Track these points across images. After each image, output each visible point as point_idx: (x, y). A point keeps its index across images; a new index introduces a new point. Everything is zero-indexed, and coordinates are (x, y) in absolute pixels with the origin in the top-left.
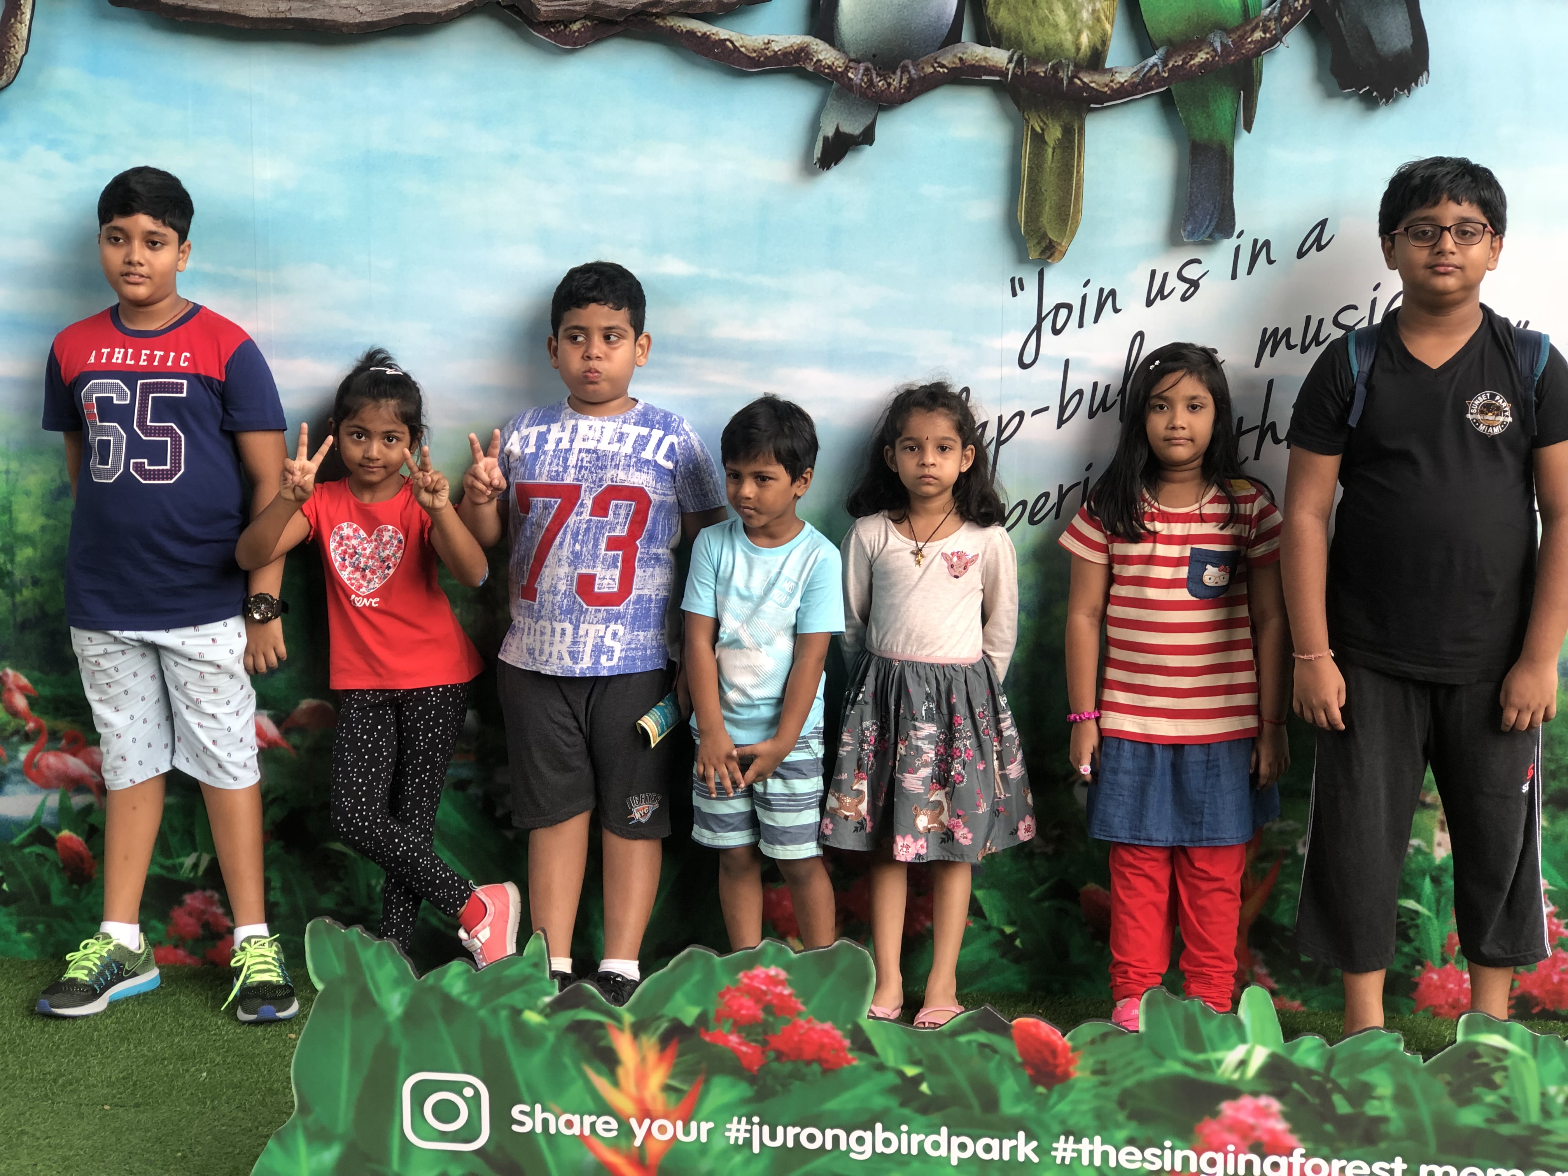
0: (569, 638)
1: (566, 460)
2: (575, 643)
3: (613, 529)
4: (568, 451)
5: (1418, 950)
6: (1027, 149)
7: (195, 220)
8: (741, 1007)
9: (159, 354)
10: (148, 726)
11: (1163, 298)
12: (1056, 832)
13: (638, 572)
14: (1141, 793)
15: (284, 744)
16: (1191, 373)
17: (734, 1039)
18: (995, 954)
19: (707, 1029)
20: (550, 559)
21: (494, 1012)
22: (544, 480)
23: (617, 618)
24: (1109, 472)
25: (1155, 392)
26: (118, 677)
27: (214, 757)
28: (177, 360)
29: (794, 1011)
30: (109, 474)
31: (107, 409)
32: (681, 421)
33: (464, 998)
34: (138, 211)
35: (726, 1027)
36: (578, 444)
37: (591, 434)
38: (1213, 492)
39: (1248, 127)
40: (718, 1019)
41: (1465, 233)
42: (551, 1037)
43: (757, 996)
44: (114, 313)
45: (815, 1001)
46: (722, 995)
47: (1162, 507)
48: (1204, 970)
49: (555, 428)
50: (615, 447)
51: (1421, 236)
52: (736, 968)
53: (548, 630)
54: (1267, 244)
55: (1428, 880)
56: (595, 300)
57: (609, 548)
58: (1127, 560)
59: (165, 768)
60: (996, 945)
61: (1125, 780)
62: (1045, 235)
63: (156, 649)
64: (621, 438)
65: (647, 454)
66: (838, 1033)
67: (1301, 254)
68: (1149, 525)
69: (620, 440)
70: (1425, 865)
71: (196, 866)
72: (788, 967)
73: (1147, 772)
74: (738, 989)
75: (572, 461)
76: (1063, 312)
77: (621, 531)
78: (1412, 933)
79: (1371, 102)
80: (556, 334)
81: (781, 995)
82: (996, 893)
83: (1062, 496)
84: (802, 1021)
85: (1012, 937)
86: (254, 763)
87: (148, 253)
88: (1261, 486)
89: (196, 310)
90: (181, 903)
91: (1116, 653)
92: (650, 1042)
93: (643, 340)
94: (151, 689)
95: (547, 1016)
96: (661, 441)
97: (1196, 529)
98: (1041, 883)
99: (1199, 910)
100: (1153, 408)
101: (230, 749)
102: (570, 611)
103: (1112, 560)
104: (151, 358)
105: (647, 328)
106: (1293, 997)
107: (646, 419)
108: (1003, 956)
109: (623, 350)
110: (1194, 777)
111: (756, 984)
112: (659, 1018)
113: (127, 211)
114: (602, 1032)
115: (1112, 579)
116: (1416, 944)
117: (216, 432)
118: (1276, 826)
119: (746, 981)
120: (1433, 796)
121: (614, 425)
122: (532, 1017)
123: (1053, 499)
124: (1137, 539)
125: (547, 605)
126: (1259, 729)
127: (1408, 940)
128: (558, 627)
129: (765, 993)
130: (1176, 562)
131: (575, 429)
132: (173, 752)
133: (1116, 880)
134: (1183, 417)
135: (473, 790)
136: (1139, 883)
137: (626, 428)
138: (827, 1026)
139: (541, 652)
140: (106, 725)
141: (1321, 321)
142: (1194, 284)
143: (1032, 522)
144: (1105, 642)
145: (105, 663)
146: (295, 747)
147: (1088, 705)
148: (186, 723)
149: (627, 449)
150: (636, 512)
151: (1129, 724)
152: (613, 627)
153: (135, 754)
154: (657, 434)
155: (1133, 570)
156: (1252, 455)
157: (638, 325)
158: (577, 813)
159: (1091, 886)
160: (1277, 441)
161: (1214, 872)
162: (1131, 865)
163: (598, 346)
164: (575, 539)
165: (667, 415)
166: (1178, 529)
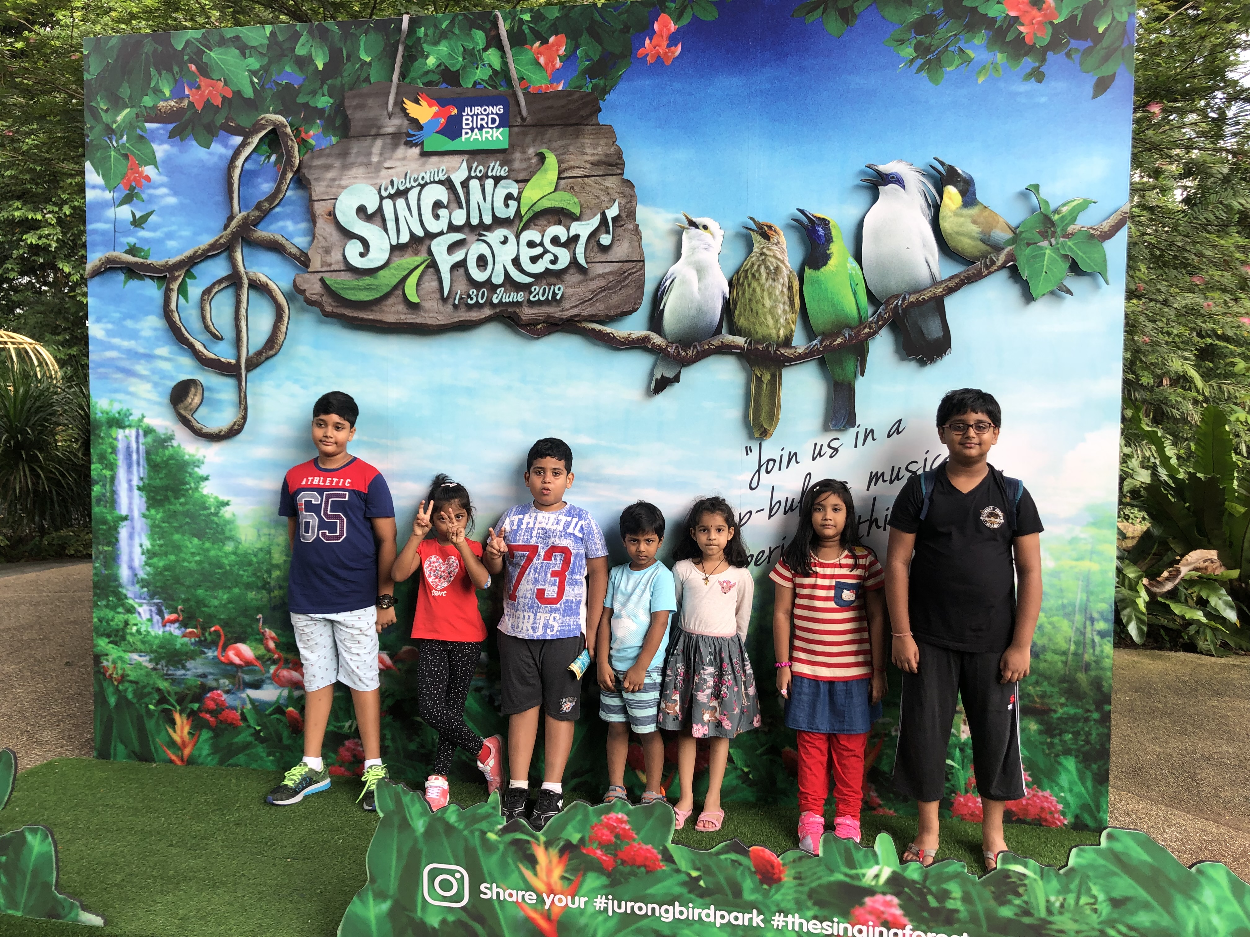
0: (531, 620)
1: (531, 533)
2: (534, 623)
3: (554, 567)
4: (532, 528)
5: (953, 786)
6: (754, 385)
7: (358, 418)
8: (603, 835)
9: (335, 480)
10: (326, 660)
11: (821, 456)
12: (769, 721)
13: (567, 588)
14: (813, 706)
15: (394, 668)
16: (834, 493)
17: (599, 852)
18: (739, 782)
19: (584, 845)
20: (523, 581)
21: (472, 832)
22: (521, 543)
23: (556, 610)
24: (793, 542)
25: (816, 502)
26: (312, 636)
27: (357, 675)
28: (344, 483)
29: (631, 838)
30: (310, 537)
31: (310, 506)
32: (587, 513)
33: (456, 825)
34: (332, 413)
35: (595, 846)
36: (537, 526)
37: (543, 520)
38: (846, 552)
39: (862, 374)
40: (591, 840)
41: (980, 427)
42: (501, 847)
43: (612, 829)
44: (315, 461)
45: (643, 833)
46: (593, 828)
47: (821, 560)
48: (846, 797)
49: (527, 516)
50: (555, 527)
51: (958, 429)
52: (600, 813)
53: (522, 616)
54: (872, 431)
55: (958, 750)
56: (549, 455)
57: (552, 576)
58: (803, 586)
59: (334, 681)
60: (739, 777)
61: (805, 698)
62: (762, 426)
63: (332, 622)
64: (558, 522)
65: (570, 530)
66: (655, 851)
67: (889, 436)
68: (814, 569)
69: (557, 524)
70: (956, 742)
71: (350, 727)
72: (628, 814)
73: (816, 695)
74: (601, 825)
75: (534, 534)
76: (771, 463)
77: (558, 568)
78: (950, 777)
79: (923, 363)
80: (529, 471)
81: (624, 829)
82: (740, 751)
83: (771, 552)
84: (635, 843)
85: (747, 774)
86: (377, 678)
87: (335, 432)
88: (870, 551)
89: (355, 459)
90: (343, 745)
91: (798, 633)
92: (554, 852)
93: (570, 476)
94: (329, 642)
95: (499, 836)
96: (577, 523)
97: (838, 571)
98: (762, 746)
99: (843, 766)
100: (815, 510)
101: (365, 671)
102: (532, 607)
103: (796, 586)
104: (332, 482)
105: (573, 470)
106: (890, 809)
107: (570, 513)
108: (743, 783)
109: (561, 479)
110: (840, 697)
111: (611, 822)
112: (559, 839)
113: (327, 412)
114: (528, 846)
115: (795, 595)
116: (952, 782)
117: (362, 518)
118: (881, 720)
119: (605, 820)
120: (960, 707)
121: (554, 516)
122: (492, 836)
123: (767, 554)
124: (808, 575)
125: (522, 604)
126: (872, 673)
127: (948, 780)
128: (526, 614)
129: (615, 827)
130: (829, 588)
131: (536, 518)
132: (338, 672)
133: (800, 747)
134: (830, 514)
135: (484, 692)
136: (813, 751)
137: (561, 517)
138: (649, 847)
139: (518, 627)
140: (306, 660)
141: (899, 469)
142: (836, 450)
143: (756, 565)
144: (793, 627)
145: (307, 630)
146: (399, 669)
147: (785, 658)
148: (344, 658)
149: (560, 528)
150: (565, 558)
151: (806, 669)
152: (553, 615)
153: (320, 673)
154: (575, 520)
155: (806, 591)
156: (866, 534)
157: (568, 468)
158: (532, 707)
159: (787, 748)
160: (878, 527)
161: (850, 747)
162: (808, 742)
163: (549, 477)
164: (536, 570)
165: (580, 510)
166: (828, 571)
